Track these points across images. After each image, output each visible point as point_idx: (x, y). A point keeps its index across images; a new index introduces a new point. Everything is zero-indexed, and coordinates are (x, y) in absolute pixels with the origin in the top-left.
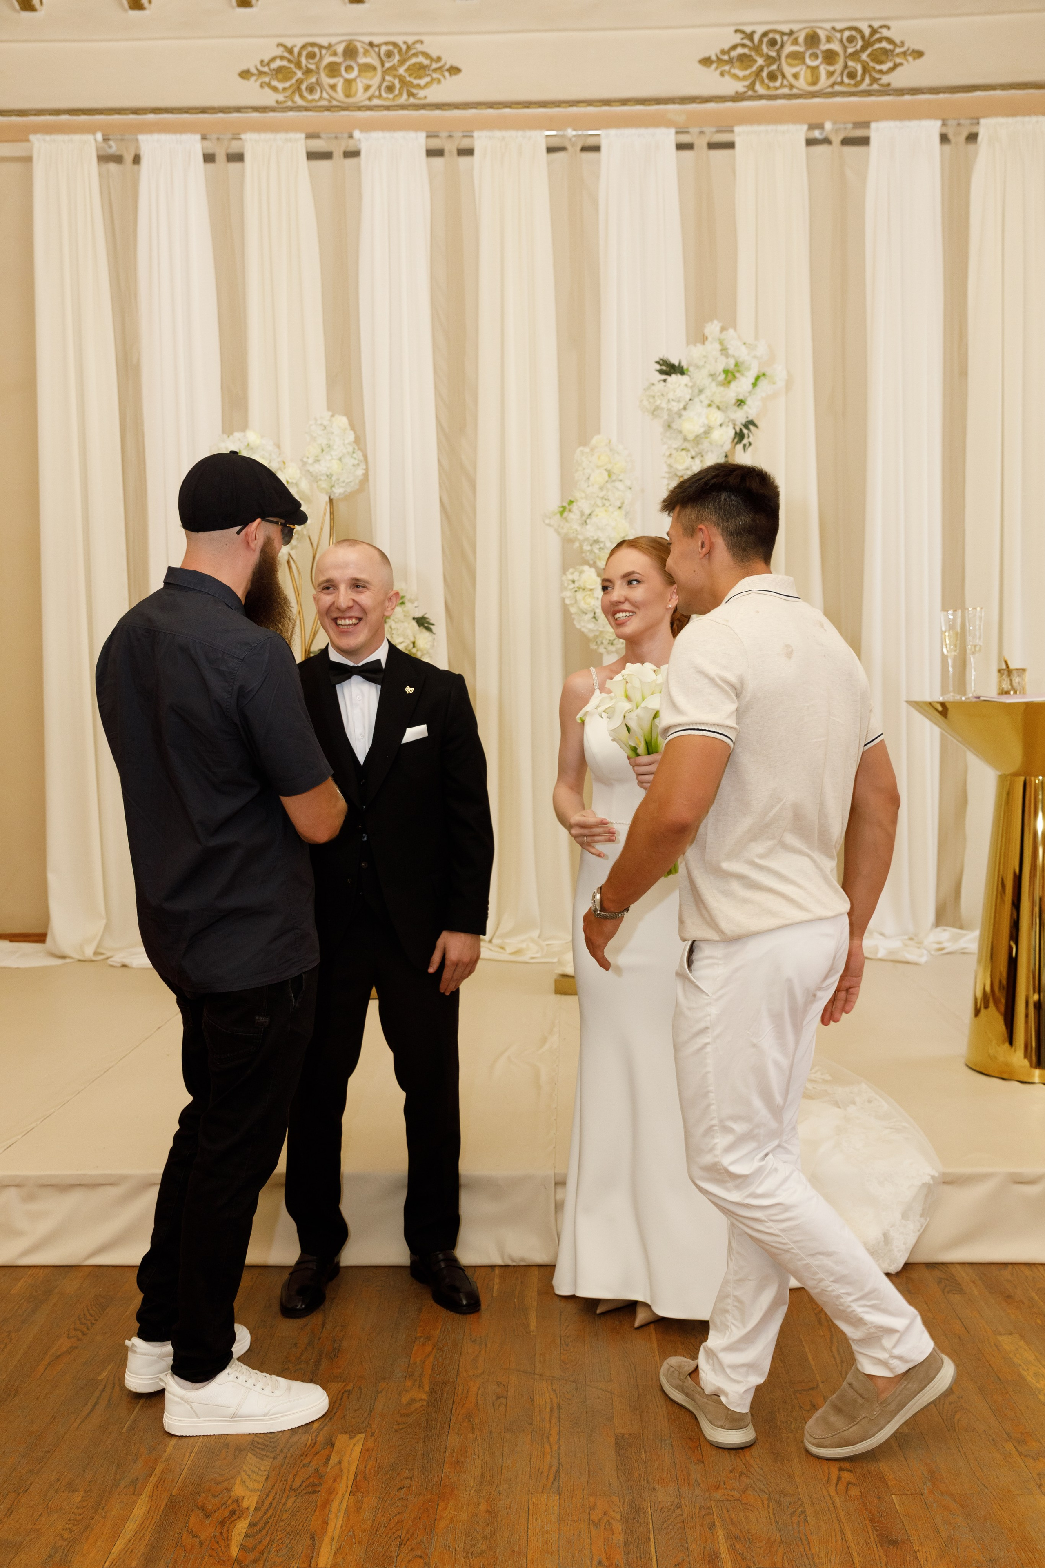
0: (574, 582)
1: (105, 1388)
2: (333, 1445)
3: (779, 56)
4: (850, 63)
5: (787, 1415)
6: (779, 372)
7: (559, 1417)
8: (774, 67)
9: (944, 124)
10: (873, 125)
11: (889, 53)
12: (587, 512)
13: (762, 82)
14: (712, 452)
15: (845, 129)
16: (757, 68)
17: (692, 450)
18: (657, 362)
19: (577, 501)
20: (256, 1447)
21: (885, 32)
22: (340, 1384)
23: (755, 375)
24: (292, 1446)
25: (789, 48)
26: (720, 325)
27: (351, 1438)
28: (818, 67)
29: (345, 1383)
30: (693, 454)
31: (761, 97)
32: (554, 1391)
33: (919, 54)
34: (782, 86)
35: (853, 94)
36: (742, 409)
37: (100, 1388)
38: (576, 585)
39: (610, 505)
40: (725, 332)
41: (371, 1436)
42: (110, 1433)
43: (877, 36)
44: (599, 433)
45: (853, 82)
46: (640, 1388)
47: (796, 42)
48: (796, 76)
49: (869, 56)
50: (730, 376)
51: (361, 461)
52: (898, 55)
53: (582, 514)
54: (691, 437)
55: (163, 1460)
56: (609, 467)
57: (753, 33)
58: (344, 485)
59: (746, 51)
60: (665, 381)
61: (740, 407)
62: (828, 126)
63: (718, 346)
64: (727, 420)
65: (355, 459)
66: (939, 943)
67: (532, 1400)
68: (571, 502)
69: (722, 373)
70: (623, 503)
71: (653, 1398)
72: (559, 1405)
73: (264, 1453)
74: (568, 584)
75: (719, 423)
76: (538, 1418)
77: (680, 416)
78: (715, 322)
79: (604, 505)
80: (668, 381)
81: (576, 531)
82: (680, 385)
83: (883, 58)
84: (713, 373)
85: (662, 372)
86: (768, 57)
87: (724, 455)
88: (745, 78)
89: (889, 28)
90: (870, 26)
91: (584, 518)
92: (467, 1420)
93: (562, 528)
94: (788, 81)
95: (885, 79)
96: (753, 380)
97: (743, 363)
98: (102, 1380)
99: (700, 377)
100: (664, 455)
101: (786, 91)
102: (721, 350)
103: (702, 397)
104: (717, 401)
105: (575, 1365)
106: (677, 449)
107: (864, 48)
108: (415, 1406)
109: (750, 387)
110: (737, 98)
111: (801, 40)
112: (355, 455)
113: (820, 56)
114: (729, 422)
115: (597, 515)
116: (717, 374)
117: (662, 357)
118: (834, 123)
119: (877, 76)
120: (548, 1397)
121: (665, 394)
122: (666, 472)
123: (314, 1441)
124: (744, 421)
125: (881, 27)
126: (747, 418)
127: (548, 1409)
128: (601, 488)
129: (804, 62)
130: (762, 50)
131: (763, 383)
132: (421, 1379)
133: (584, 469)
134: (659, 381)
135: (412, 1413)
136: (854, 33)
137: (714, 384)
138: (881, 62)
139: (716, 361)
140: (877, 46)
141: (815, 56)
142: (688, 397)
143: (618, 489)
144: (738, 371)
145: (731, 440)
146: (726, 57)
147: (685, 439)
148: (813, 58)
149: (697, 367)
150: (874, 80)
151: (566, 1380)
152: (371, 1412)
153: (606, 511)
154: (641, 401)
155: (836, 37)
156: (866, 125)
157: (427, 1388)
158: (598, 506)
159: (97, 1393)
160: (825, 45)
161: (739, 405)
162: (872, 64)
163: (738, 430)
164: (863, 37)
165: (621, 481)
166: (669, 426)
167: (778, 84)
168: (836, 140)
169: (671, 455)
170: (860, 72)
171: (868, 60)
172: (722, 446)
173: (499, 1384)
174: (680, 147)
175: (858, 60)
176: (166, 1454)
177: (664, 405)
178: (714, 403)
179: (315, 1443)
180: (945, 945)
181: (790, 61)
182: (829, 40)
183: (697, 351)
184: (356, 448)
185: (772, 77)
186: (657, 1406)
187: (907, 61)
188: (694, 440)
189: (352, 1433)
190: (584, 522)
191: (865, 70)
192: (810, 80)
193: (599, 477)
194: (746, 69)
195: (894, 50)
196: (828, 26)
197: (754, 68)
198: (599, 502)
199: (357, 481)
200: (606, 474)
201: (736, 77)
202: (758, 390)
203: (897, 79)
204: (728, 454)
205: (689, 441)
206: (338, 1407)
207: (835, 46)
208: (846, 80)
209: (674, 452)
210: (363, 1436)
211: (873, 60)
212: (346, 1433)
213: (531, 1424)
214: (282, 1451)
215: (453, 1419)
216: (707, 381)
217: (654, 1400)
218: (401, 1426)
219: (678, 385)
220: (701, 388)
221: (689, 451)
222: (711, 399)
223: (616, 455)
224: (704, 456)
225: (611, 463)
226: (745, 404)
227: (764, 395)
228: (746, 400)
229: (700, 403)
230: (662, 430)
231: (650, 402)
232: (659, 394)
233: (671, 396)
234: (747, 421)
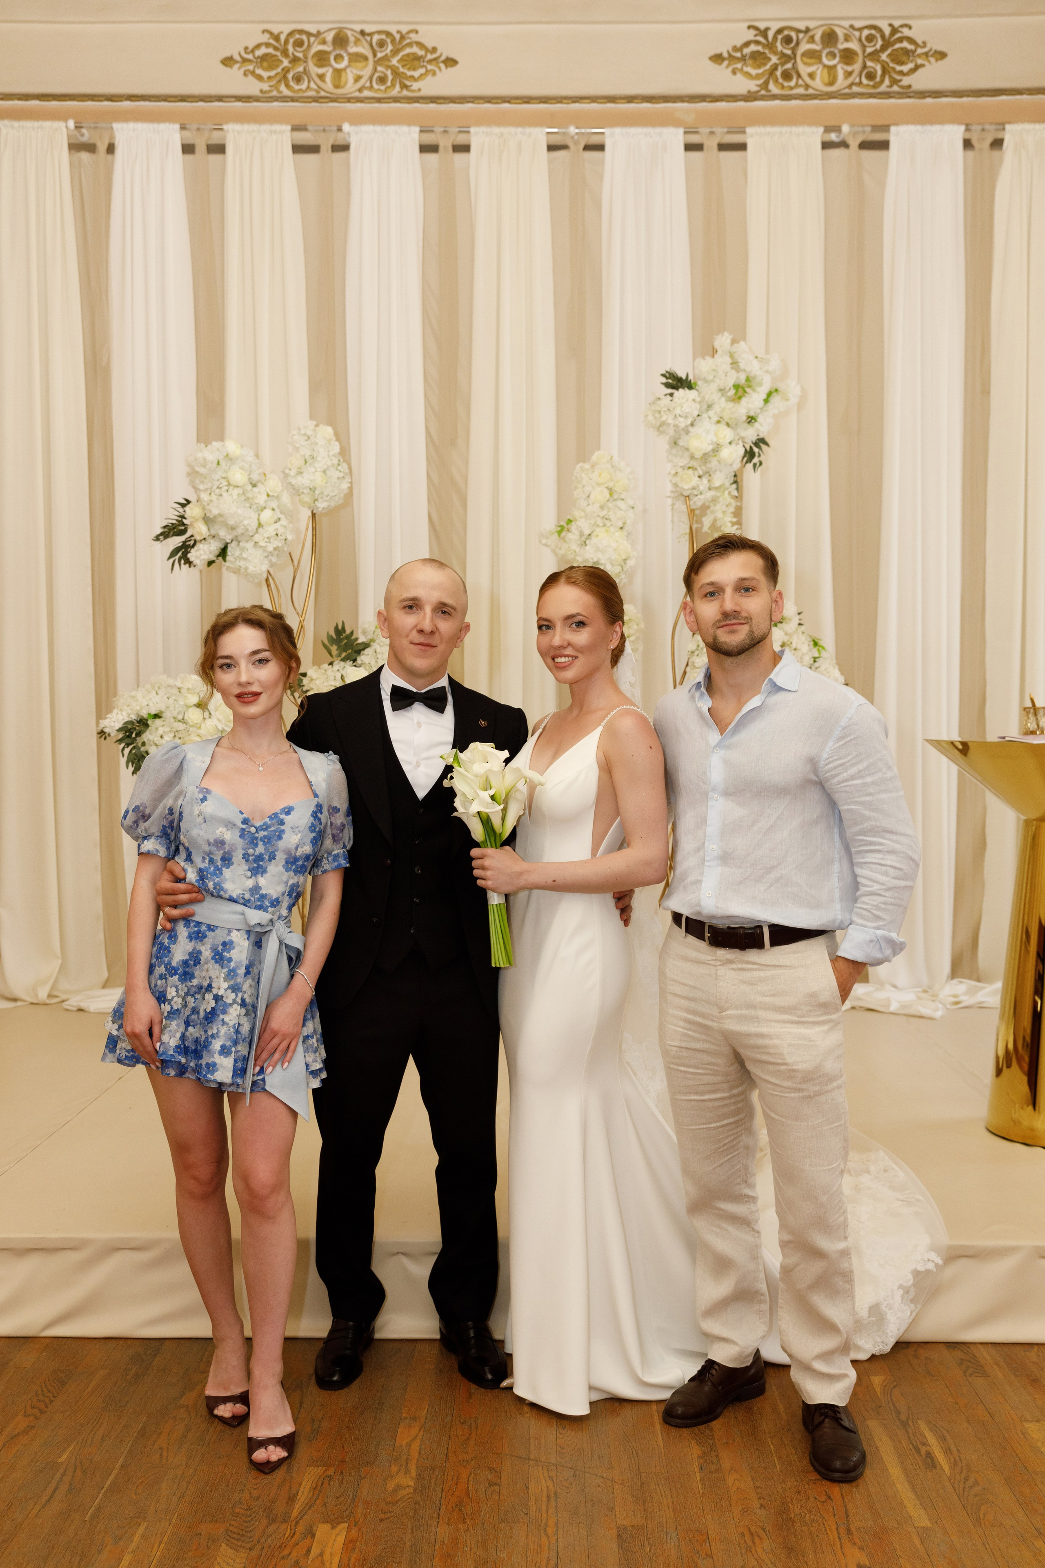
1: (65, 1471)
2: (313, 1536)
3: (795, 55)
4: (869, 64)
5: (801, 1506)
6: (793, 388)
7: (557, 1507)
8: (789, 66)
9: (967, 130)
10: (893, 129)
11: (911, 54)
12: (587, 532)
13: (776, 81)
14: (721, 471)
15: (864, 132)
16: (771, 66)
17: (699, 469)
18: (663, 375)
19: (576, 520)
20: (230, 1537)
21: (906, 32)
22: (320, 1468)
23: (767, 391)
24: (269, 1536)
25: (805, 47)
26: (731, 337)
27: (333, 1528)
28: (835, 66)
29: (324, 1468)
30: (701, 473)
31: (775, 97)
32: (551, 1478)
33: (941, 55)
34: (797, 85)
35: (871, 96)
36: (752, 426)
37: (61, 1471)
39: (610, 526)
40: (736, 345)
41: (355, 1525)
42: (72, 1522)
43: (898, 35)
44: (599, 449)
45: (872, 83)
46: (643, 1475)
47: (812, 40)
48: (811, 76)
49: (889, 56)
50: (740, 391)
51: (346, 474)
52: (919, 56)
53: (580, 535)
54: (698, 455)
55: (131, 1550)
56: (611, 485)
57: (767, 29)
58: (327, 498)
59: (759, 48)
60: (671, 395)
61: (751, 424)
62: (845, 129)
63: (728, 360)
64: (737, 438)
65: (340, 471)
66: (954, 996)
67: (527, 1488)
68: (570, 521)
69: (732, 388)
70: (625, 523)
71: (657, 1487)
72: (556, 1494)
73: (240, 1544)
75: (729, 441)
76: (534, 1507)
77: (687, 432)
78: (726, 334)
79: (604, 525)
80: (674, 395)
81: (573, 553)
82: (687, 400)
83: (904, 58)
84: (722, 388)
85: (667, 385)
86: (783, 55)
87: (734, 474)
88: (757, 77)
89: (910, 28)
90: (891, 25)
91: (582, 540)
92: (457, 1509)
93: (558, 550)
94: (803, 80)
95: (906, 81)
96: (765, 396)
97: (754, 378)
98: (62, 1463)
99: (709, 391)
100: (670, 473)
101: (801, 91)
102: (732, 364)
103: (711, 413)
104: (726, 419)
105: (573, 1450)
106: (683, 468)
107: (884, 48)
108: (403, 1493)
109: (762, 403)
110: (750, 97)
111: (818, 38)
112: (340, 468)
113: (838, 55)
114: (739, 440)
115: (596, 537)
116: (727, 389)
117: (668, 370)
118: (852, 126)
119: (898, 77)
120: (544, 1485)
121: (671, 409)
122: (672, 492)
123: (293, 1531)
124: (754, 439)
125: (902, 26)
126: (758, 435)
127: (545, 1498)
128: (602, 507)
129: (821, 62)
130: (776, 47)
131: (775, 400)
132: (407, 1464)
133: (584, 486)
134: (666, 395)
135: (398, 1501)
136: (873, 32)
137: (723, 399)
138: (901, 63)
139: (726, 376)
140: (897, 46)
141: (832, 55)
142: (696, 413)
143: (620, 509)
144: (750, 387)
145: (741, 459)
146: (738, 55)
147: (692, 457)
148: (829, 57)
149: (706, 381)
150: (894, 82)
151: (563, 1466)
152: (354, 1499)
153: (607, 531)
154: (646, 416)
155: (854, 35)
156: (886, 128)
157: (414, 1474)
158: (599, 526)
159: (58, 1475)
160: (843, 43)
161: (749, 422)
162: (891, 65)
163: (748, 449)
164: (883, 36)
165: (623, 500)
166: (675, 443)
167: (793, 83)
168: (854, 143)
169: (676, 473)
170: (879, 72)
171: (888, 60)
172: (731, 465)
173: (490, 1469)
174: (689, 147)
175: (878, 60)
176: (133, 1544)
177: (670, 421)
178: (723, 419)
179: (294, 1533)
180: (962, 998)
181: (805, 60)
182: (847, 38)
183: (705, 365)
184: (342, 460)
185: (787, 76)
186: (662, 1496)
187: (929, 62)
188: (701, 458)
189: (334, 1523)
190: (581, 544)
191: (885, 70)
192: (826, 80)
193: (600, 495)
194: (760, 67)
195: (916, 50)
196: (846, 24)
197: (768, 67)
198: (600, 522)
199: (342, 495)
200: (607, 493)
201: (748, 75)
202: (770, 406)
203: (919, 81)
204: (737, 474)
205: (696, 459)
206: (319, 1494)
207: (854, 45)
208: (865, 81)
209: (680, 470)
210: (346, 1525)
211: (893, 61)
212: (328, 1522)
213: (527, 1514)
214: (258, 1542)
215: (443, 1508)
216: (716, 396)
217: (658, 1489)
218: (387, 1515)
219: (685, 400)
220: (710, 403)
221: (695, 469)
222: (721, 415)
223: (618, 472)
224: (712, 475)
225: (612, 481)
226: (756, 421)
227: (776, 411)
228: (757, 416)
229: (708, 419)
230: (668, 447)
231: (656, 418)
232: (666, 409)
233: (678, 411)
234: (758, 439)
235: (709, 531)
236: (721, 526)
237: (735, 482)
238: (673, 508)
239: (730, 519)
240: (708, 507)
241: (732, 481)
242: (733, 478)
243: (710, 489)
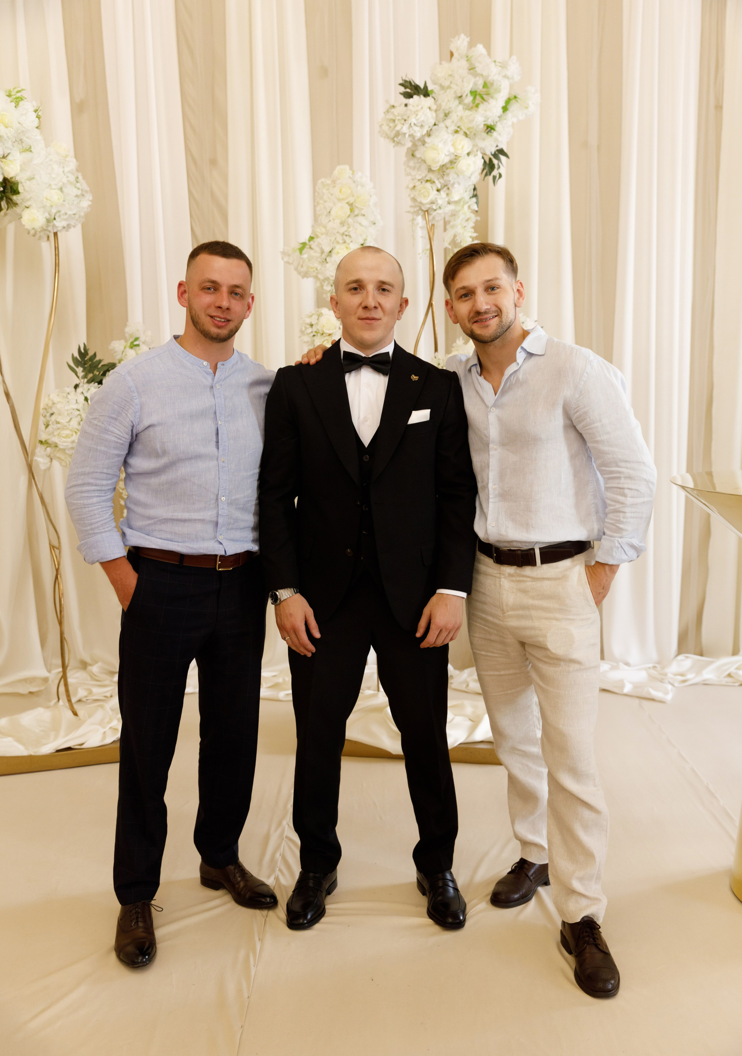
0: (312, 325)
6: (532, 95)
12: (327, 249)
14: (459, 184)
17: (437, 182)
18: (401, 85)
19: (317, 237)
23: (505, 98)
26: (468, 39)
30: (439, 187)
36: (491, 136)
38: (314, 329)
39: (352, 242)
40: (473, 49)
50: (477, 98)
51: (86, 192)
53: (322, 252)
54: (435, 167)
56: (351, 200)
58: (65, 217)
60: (406, 102)
61: (489, 133)
63: (464, 64)
64: (475, 149)
65: (79, 189)
66: (682, 675)
68: (310, 239)
69: (469, 94)
74: (306, 328)
75: (467, 152)
77: (424, 143)
78: (462, 35)
79: (345, 242)
80: (410, 104)
81: (317, 269)
82: (422, 108)
84: (459, 95)
85: (404, 94)
87: (473, 187)
91: (324, 256)
93: (302, 266)
96: (504, 105)
97: (492, 83)
99: (445, 99)
100: (408, 187)
102: (469, 68)
103: (448, 122)
104: (464, 127)
106: (421, 181)
109: (500, 111)
112: (78, 185)
114: (477, 151)
115: (338, 253)
116: (464, 95)
117: (406, 78)
121: (406, 118)
122: (411, 207)
124: (493, 150)
126: (497, 146)
128: (342, 224)
131: (514, 107)
133: (325, 202)
134: (400, 103)
137: (461, 107)
139: (463, 81)
142: (432, 122)
143: (360, 224)
144: (488, 94)
145: (480, 171)
147: (430, 170)
149: (442, 87)
153: (346, 248)
154: (381, 126)
158: (338, 243)
161: (487, 133)
163: (487, 161)
165: (364, 215)
166: (413, 155)
169: (414, 186)
177: (405, 129)
178: (461, 129)
180: (689, 676)
183: (444, 71)
184: (80, 178)
188: (439, 170)
190: (324, 261)
193: (341, 210)
198: (340, 239)
199: (82, 214)
200: (348, 208)
202: (509, 114)
204: (477, 187)
205: (433, 171)
209: (418, 184)
216: (453, 104)
219: (420, 107)
220: (447, 112)
221: (434, 182)
222: (458, 125)
223: (359, 187)
224: (450, 188)
225: (353, 196)
226: (494, 129)
227: (515, 120)
228: (495, 125)
229: (445, 128)
230: (405, 159)
231: (390, 127)
232: (400, 118)
233: (413, 120)
234: (497, 150)
235: (450, 247)
236: (461, 242)
237: (475, 196)
238: (413, 223)
239: (470, 234)
240: (449, 222)
241: (471, 195)
242: (472, 191)
243: (449, 203)
